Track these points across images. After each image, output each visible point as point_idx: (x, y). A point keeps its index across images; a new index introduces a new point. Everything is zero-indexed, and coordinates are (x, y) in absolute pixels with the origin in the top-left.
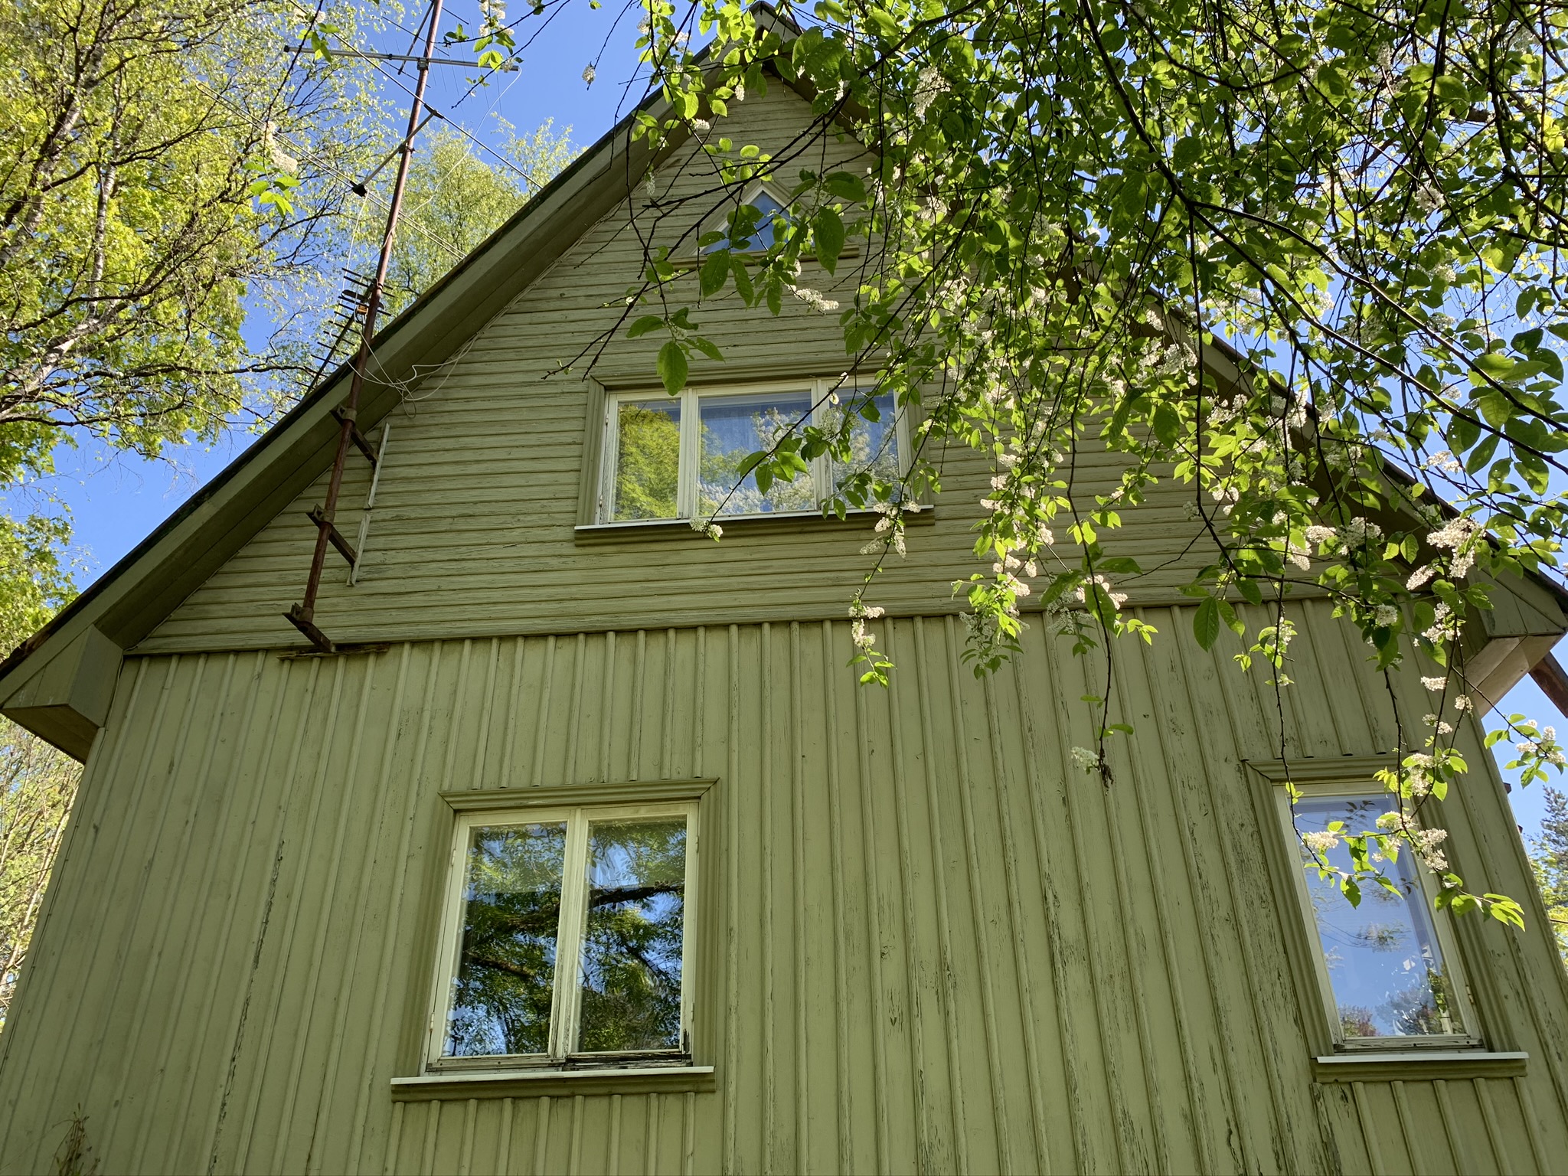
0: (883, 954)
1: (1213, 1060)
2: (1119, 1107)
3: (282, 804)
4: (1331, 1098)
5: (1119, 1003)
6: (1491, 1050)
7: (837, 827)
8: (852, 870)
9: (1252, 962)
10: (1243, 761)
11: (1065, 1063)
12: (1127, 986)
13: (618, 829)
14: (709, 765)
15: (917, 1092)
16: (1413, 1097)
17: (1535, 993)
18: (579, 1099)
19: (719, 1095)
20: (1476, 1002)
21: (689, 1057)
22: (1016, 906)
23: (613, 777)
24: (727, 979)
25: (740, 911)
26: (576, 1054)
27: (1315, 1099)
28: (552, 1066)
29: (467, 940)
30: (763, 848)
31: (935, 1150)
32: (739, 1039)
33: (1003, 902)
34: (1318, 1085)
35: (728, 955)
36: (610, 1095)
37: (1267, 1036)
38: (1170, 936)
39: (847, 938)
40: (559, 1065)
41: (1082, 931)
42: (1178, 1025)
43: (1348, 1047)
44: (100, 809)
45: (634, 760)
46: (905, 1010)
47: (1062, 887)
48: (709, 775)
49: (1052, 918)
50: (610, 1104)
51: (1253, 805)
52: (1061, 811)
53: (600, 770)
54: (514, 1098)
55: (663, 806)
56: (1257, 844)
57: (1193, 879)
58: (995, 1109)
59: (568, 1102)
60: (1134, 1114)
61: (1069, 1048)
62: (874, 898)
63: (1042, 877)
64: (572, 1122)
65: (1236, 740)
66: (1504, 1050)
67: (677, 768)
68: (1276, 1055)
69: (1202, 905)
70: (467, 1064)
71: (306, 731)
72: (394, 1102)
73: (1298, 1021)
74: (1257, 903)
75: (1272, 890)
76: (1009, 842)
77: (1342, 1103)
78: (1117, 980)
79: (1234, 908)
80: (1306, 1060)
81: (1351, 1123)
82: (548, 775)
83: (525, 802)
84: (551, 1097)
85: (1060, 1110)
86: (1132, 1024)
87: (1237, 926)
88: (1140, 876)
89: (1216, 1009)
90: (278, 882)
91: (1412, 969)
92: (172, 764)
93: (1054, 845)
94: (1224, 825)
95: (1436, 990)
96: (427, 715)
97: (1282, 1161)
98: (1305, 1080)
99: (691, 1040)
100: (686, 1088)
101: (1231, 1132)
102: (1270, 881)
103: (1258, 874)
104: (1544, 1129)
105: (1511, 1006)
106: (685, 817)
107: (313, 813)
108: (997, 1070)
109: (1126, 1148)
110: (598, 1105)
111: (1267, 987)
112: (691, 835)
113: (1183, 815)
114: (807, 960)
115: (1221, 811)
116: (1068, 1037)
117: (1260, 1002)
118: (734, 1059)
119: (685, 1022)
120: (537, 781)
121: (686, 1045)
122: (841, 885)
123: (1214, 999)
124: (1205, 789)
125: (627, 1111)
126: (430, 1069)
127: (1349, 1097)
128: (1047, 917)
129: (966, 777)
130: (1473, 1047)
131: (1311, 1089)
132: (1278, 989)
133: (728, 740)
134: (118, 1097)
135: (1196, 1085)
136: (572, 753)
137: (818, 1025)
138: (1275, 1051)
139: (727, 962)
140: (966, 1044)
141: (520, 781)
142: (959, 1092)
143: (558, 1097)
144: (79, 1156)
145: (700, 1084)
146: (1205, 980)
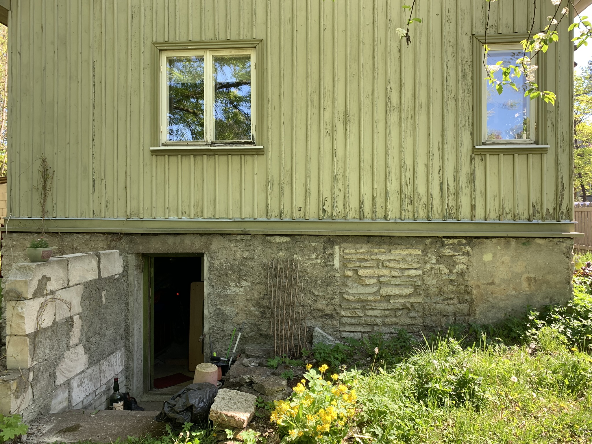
0: (324, 109)
1: (439, 146)
2: (403, 161)
3: (91, 45)
4: (477, 159)
5: (409, 127)
6: (538, 144)
7: (309, 61)
8: (315, 77)
9: (460, 113)
10: (473, 35)
11: (386, 147)
12: (413, 121)
13: (226, 59)
14: (259, 34)
15: (333, 156)
16: (506, 161)
17: (559, 126)
18: (217, 156)
19: (265, 156)
20: (537, 128)
21: (255, 143)
22: (375, 91)
23: (220, 38)
24: (267, 117)
25: (272, 91)
26: (215, 141)
27: (471, 160)
28: (206, 145)
29: (171, 101)
30: (280, 68)
31: (338, 174)
32: (272, 138)
33: (371, 90)
34: (474, 155)
35: (268, 108)
36: (228, 155)
37: (460, 139)
38: (431, 103)
39: (312, 103)
40: (209, 144)
41: (399, 101)
42: (429, 135)
43: (487, 143)
44: (19, 45)
45: (228, 31)
46: (331, 129)
47: (394, 85)
48: (259, 38)
49: (389, 96)
50: (228, 158)
51: (473, 54)
52: (397, 55)
53: (215, 35)
54: (194, 155)
55: (240, 50)
56: (471, 69)
57: (444, 82)
58: (360, 161)
59: (213, 157)
60: (408, 164)
61: (389, 142)
62: (322, 88)
63: (387, 81)
64: (215, 163)
65: (472, 25)
66: (542, 145)
67: (245, 35)
68: (461, 145)
69: (445, 92)
70: (176, 143)
71: (94, 14)
72: (152, 155)
73: (472, 134)
74: (466, 91)
75: (473, 87)
76: (376, 67)
77: (480, 161)
78: (409, 119)
79: (457, 94)
80: (472, 147)
81: (482, 167)
82: (195, 37)
83: (186, 47)
84: (207, 155)
85: (382, 162)
86: (412, 135)
87: (457, 100)
88: (424, 81)
89: (443, 129)
90: (96, 77)
91: (518, 117)
92: (42, 28)
93: (393, 67)
94: (460, 61)
95: (525, 124)
96: (142, 9)
97: (455, 179)
98: (470, 154)
99: (255, 137)
100: (254, 153)
101: (440, 170)
102: (473, 83)
103: (469, 81)
104: (548, 171)
105: (549, 131)
106: (250, 55)
107: (104, 49)
108: (362, 150)
109: (403, 174)
110: (223, 159)
111: (463, 122)
112: (252, 62)
113: (445, 57)
114: (297, 110)
115: (460, 56)
116: (388, 138)
117: (459, 127)
118: (270, 144)
119: (253, 131)
120: (190, 39)
121: (253, 139)
122: (310, 83)
123: (443, 126)
124: (455, 46)
125: (234, 161)
126: (163, 145)
127: (484, 159)
128: (386, 96)
129: (361, 40)
130: (531, 143)
131: (471, 156)
132: (467, 123)
133: (266, 23)
134: (55, 151)
135: (431, 154)
136: (203, 27)
137: (300, 133)
138: (461, 144)
139: (267, 111)
140: (352, 140)
141: (183, 39)
142: (348, 156)
143: (209, 155)
144: (47, 170)
145: (259, 152)
146: (441, 119)
